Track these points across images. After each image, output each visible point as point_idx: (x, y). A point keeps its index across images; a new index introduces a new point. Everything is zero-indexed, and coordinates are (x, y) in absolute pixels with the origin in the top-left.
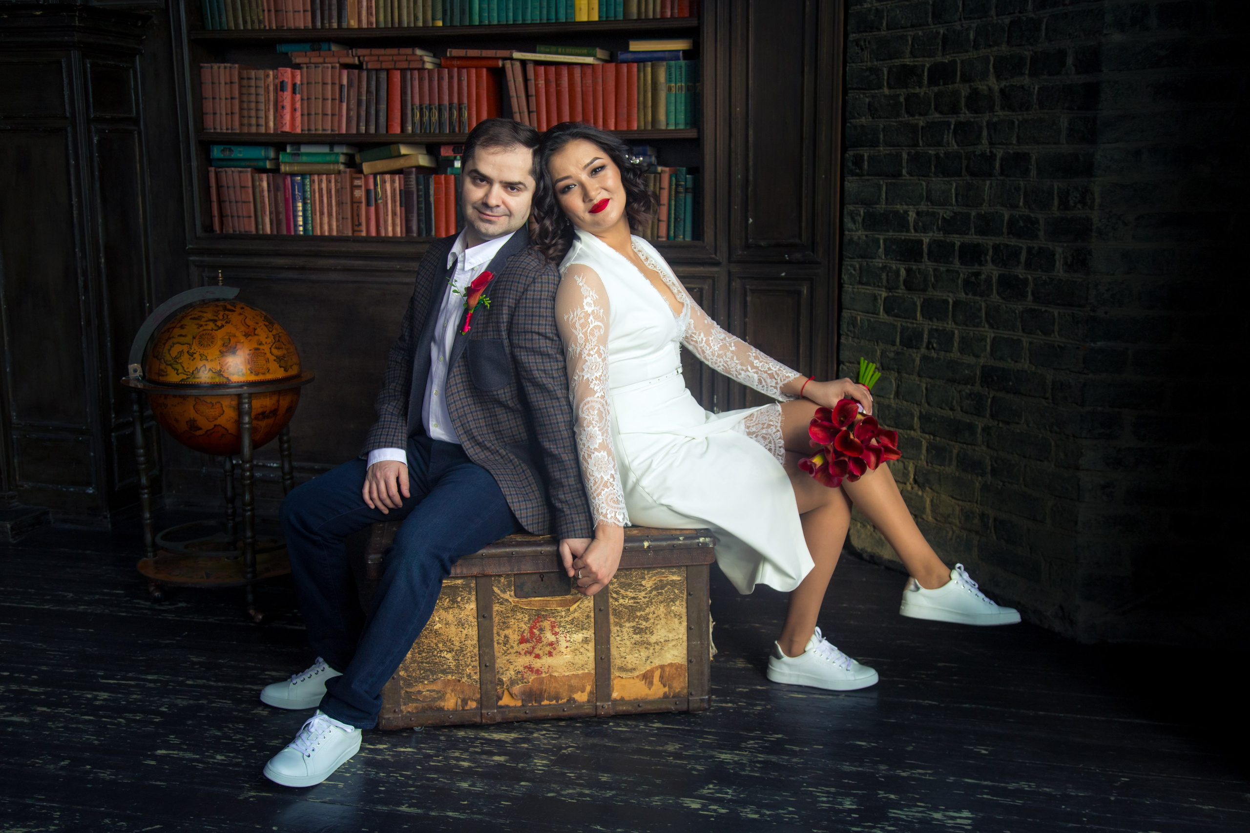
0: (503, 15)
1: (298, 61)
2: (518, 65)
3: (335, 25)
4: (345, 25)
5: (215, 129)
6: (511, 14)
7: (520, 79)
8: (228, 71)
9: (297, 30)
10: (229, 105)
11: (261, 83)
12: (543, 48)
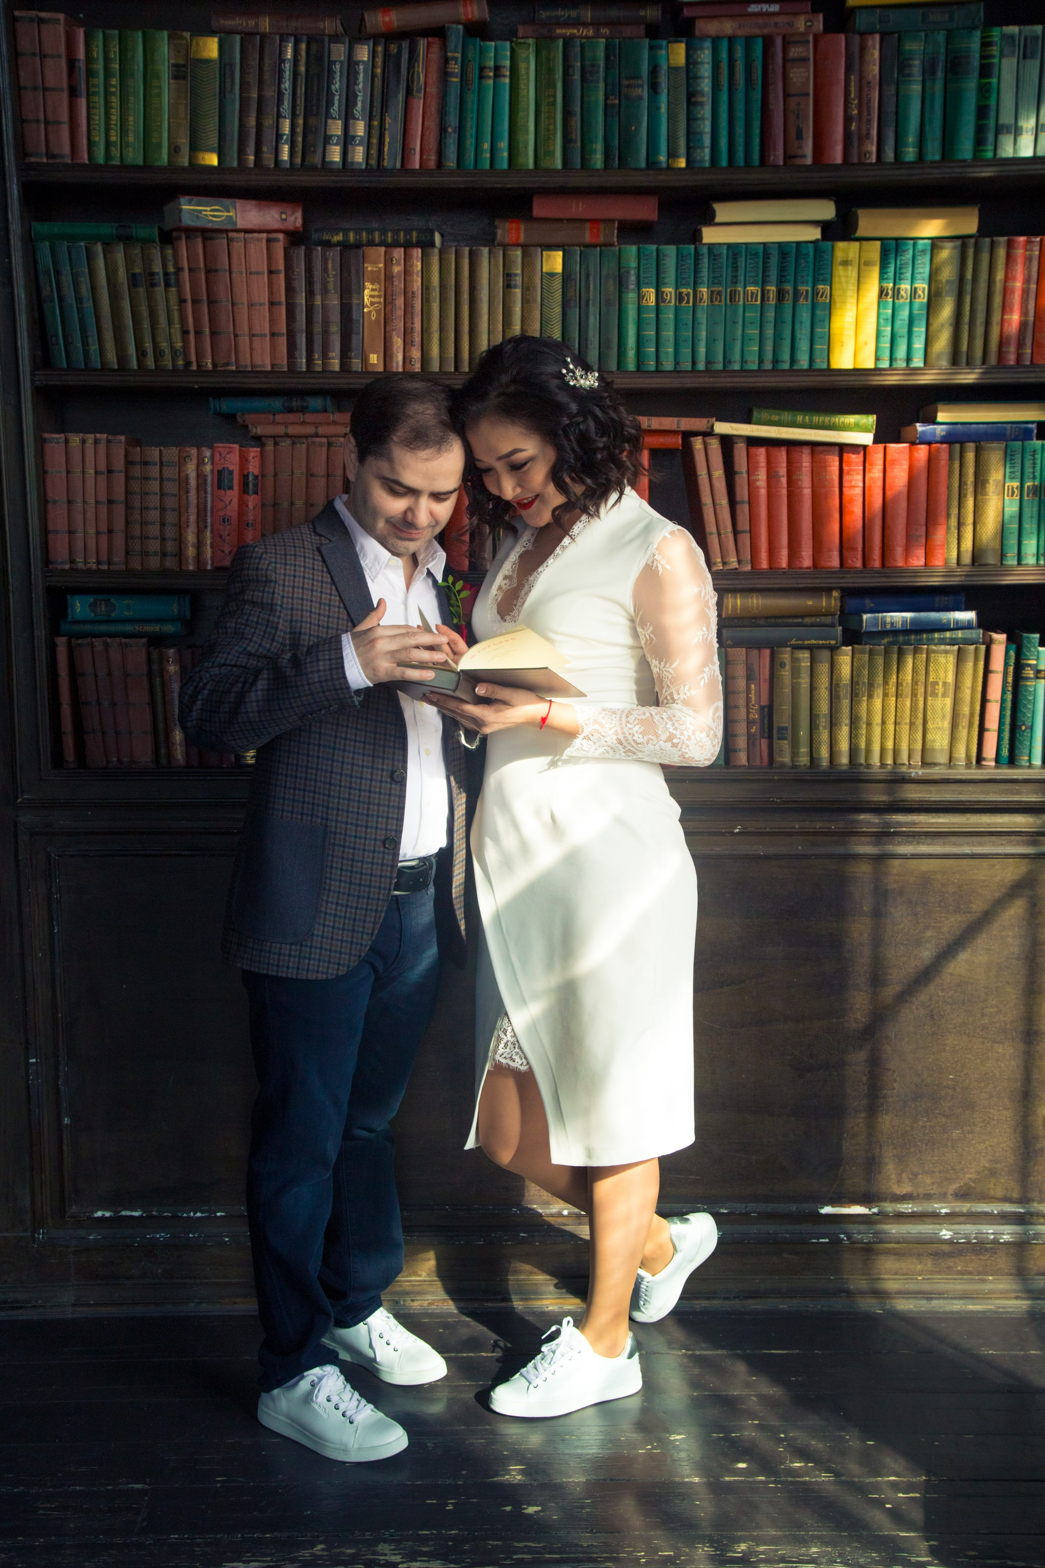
0: (686, 351)
1: (259, 431)
2: (715, 445)
3: (335, 364)
4: (356, 364)
5: (72, 562)
6: (702, 350)
7: (719, 473)
8: (102, 448)
9: (256, 373)
10: (104, 516)
11: (170, 473)
12: (765, 415)
